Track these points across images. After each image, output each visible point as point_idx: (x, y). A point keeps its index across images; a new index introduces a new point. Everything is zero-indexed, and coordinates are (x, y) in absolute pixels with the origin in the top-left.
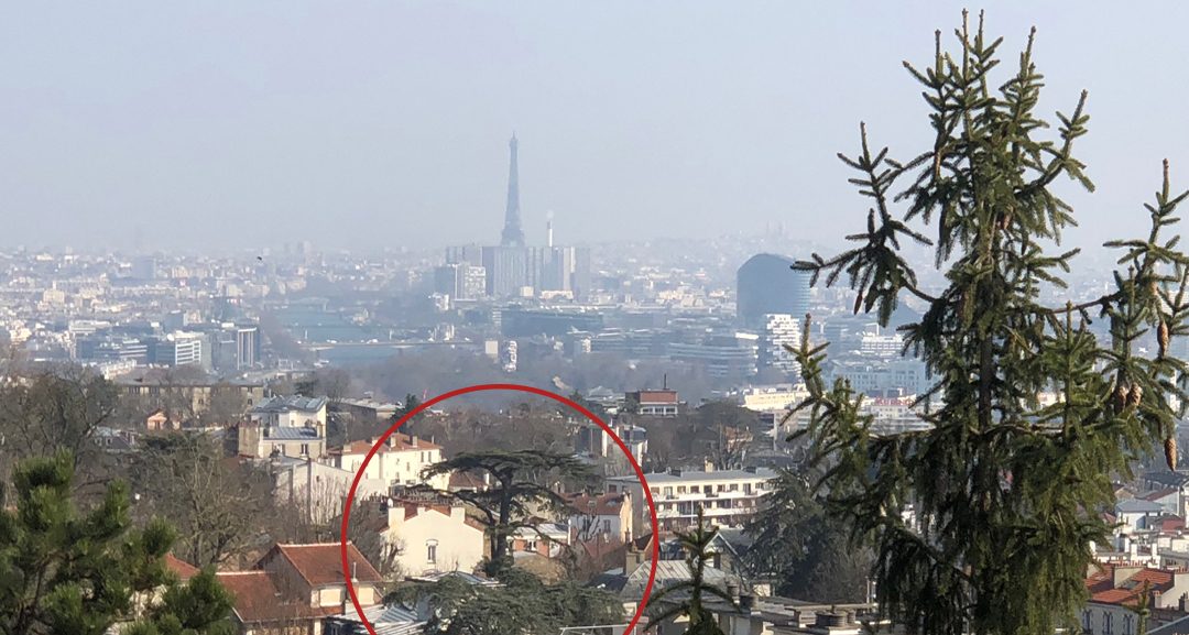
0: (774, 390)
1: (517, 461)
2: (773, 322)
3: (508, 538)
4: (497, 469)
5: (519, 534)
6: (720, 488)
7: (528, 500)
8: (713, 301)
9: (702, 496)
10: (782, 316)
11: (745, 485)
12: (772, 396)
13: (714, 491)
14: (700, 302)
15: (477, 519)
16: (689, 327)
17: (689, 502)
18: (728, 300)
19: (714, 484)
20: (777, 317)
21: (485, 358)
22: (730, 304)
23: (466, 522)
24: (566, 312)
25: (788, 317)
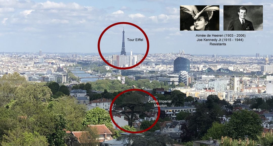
0: (183, 88)
1: (135, 105)
2: (182, 73)
3: (133, 123)
4: (130, 107)
5: (135, 122)
6: (176, 111)
7: (137, 114)
8: (168, 68)
9: (172, 113)
10: (184, 71)
11: (181, 110)
12: (183, 89)
13: (175, 111)
14: (165, 68)
15: (126, 119)
16: (163, 74)
17: (169, 114)
18: (171, 68)
19: (175, 110)
20: (183, 71)
21: (118, 80)
22: (172, 68)
23: (124, 119)
24: (135, 70)
25: (186, 71)
